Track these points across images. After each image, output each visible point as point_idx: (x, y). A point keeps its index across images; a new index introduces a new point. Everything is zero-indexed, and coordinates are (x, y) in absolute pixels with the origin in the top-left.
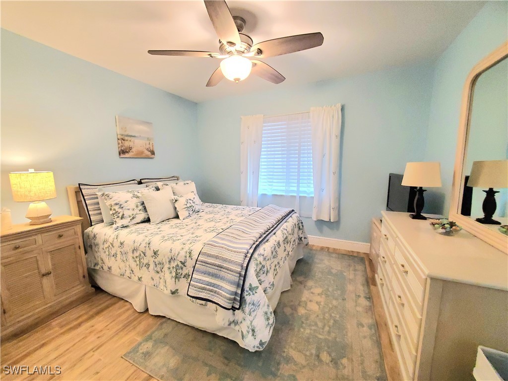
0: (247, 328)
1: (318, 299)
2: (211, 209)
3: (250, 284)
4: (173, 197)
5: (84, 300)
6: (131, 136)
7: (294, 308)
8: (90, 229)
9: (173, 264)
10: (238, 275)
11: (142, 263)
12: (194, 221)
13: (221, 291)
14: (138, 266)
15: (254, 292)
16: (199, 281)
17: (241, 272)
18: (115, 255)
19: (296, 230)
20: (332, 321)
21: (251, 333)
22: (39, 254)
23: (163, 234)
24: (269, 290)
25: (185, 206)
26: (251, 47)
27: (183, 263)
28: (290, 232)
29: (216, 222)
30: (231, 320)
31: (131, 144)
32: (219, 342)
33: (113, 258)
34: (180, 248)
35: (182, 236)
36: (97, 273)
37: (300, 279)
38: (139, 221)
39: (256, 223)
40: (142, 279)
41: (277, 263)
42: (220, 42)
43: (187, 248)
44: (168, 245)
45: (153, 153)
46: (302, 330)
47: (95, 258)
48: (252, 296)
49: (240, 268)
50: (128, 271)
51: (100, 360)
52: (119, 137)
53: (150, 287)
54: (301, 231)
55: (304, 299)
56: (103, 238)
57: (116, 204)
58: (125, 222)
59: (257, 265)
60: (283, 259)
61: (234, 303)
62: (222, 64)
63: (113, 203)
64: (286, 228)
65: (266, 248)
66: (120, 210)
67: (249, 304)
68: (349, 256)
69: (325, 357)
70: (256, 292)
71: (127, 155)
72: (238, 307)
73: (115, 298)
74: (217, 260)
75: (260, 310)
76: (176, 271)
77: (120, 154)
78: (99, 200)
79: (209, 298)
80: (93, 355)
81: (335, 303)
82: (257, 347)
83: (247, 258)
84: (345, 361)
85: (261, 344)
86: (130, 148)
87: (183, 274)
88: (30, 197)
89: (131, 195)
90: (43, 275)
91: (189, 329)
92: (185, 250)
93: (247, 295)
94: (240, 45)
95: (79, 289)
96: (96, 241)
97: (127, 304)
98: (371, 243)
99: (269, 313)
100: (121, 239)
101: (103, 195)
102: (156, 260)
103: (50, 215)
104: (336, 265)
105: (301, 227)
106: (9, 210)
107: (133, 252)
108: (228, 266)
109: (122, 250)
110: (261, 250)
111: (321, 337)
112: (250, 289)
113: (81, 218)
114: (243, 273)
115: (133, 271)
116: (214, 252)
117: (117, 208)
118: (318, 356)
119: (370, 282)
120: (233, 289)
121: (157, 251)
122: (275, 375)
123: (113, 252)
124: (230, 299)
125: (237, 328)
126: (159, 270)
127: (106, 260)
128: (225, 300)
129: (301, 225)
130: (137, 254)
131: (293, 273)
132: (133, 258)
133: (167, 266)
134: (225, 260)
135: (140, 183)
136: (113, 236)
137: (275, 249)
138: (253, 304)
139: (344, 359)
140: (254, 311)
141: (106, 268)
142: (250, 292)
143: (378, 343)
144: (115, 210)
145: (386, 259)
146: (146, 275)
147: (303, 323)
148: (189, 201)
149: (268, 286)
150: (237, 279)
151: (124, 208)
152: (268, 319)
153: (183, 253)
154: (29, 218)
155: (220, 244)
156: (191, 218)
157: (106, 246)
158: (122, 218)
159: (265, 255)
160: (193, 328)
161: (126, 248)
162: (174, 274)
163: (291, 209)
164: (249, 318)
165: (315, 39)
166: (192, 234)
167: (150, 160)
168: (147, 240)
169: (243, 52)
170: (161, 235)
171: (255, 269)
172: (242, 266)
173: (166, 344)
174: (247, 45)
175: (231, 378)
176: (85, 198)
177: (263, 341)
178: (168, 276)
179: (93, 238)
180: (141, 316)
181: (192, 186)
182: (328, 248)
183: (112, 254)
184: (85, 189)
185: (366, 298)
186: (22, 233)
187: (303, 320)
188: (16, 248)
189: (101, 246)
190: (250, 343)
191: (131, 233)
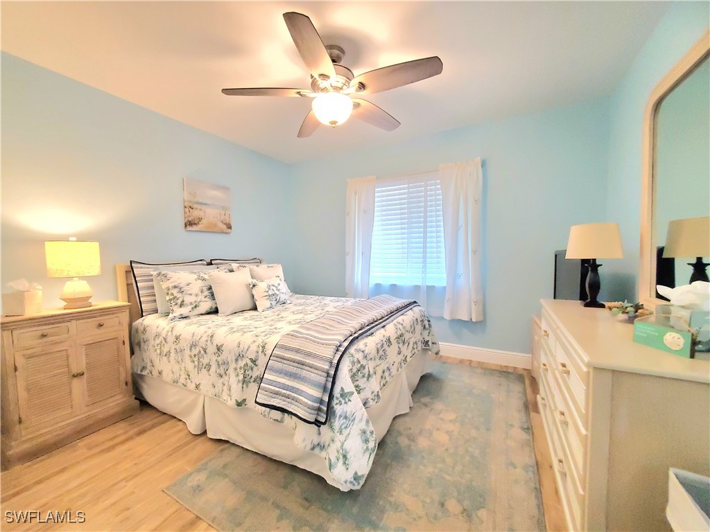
0: (336, 452)
1: (450, 427)
2: (302, 301)
3: (342, 388)
4: (250, 281)
5: (124, 416)
6: (201, 204)
7: (412, 439)
8: (140, 320)
9: (241, 363)
10: (326, 375)
11: (201, 364)
12: (277, 313)
13: (301, 398)
14: (196, 369)
15: (347, 400)
16: (272, 383)
17: (328, 370)
18: (168, 354)
19: (419, 328)
20: (468, 458)
21: (341, 461)
22: (71, 346)
23: (232, 325)
24: (371, 403)
25: (266, 294)
26: (350, 80)
27: (254, 361)
28: (408, 328)
29: (305, 314)
30: (316, 443)
31: (200, 214)
32: (299, 478)
33: (165, 359)
34: (251, 340)
35: (256, 328)
36: (144, 382)
37: (426, 400)
38: (204, 312)
39: (358, 314)
40: (201, 387)
41: (385, 368)
42: (312, 77)
43: (260, 341)
44: (237, 337)
45: (230, 227)
46: (422, 467)
47: (143, 360)
48: (344, 406)
49: (328, 364)
50: (184, 376)
51: (133, 493)
52: (186, 204)
53: (210, 397)
54: (426, 332)
55: (428, 426)
56: (154, 331)
57: (175, 287)
58: (185, 311)
59: (353, 363)
60: (396, 364)
61: (318, 414)
62: (314, 104)
63: (171, 285)
64: (401, 322)
65: (369, 344)
66: (179, 295)
67: (340, 416)
68: (500, 372)
69: (453, 505)
70: (350, 400)
71: (194, 228)
72: (323, 420)
73: (165, 416)
74: (298, 355)
75: (355, 426)
76: (245, 372)
77: (186, 226)
78: (154, 283)
79: (284, 407)
80: (126, 486)
81: (474, 433)
82: (351, 482)
83: (338, 352)
84: (482, 513)
85: (356, 478)
86: (200, 219)
87: (254, 377)
88: (67, 272)
89: (195, 276)
90: (74, 376)
91: (259, 459)
92: (257, 344)
93: (337, 404)
94: (336, 79)
95: (119, 399)
96: (145, 337)
97: (180, 423)
98: (532, 354)
99: (368, 432)
100: (176, 332)
101: (159, 274)
102: (219, 359)
103: (91, 297)
104: (481, 384)
105: (427, 326)
106: (40, 288)
107: (191, 349)
108: (312, 363)
109: (177, 347)
110: (360, 344)
111: (448, 477)
112: (342, 396)
113: (129, 304)
114: (332, 373)
115: (189, 376)
116: (295, 344)
117: (175, 292)
118: (442, 505)
119: (530, 407)
120: (317, 393)
121: (222, 346)
122: (375, 526)
123: (165, 350)
124: (313, 408)
125: (323, 454)
126: (222, 372)
127: (156, 362)
128: (306, 408)
129: (426, 323)
130: (195, 351)
131: (415, 392)
132: (191, 357)
133: (233, 365)
134: (309, 354)
135: (210, 264)
136: (168, 328)
137: (382, 346)
138: (346, 417)
139: (483, 510)
140: (346, 427)
141: (155, 373)
142: (341, 399)
143: (538, 491)
144: (172, 294)
145: (547, 367)
146: (205, 380)
147: (423, 457)
148: (272, 287)
149: (369, 396)
150: (322, 380)
151: (184, 293)
152: (366, 441)
153: (254, 348)
154: (64, 300)
155: (304, 334)
156: (273, 310)
157: (158, 341)
158: (181, 305)
159: (366, 352)
160: (264, 457)
161: (184, 344)
162: (241, 377)
163: (413, 300)
164: (339, 438)
165: (432, 65)
166: (271, 326)
167: (226, 235)
168: (210, 332)
169: (341, 88)
170: (228, 327)
171: (349, 368)
172: (331, 363)
173: (226, 476)
174: (345, 78)
175: (311, 527)
176: (137, 279)
177: (360, 474)
178: (234, 380)
179: (143, 332)
180: (197, 439)
181: (279, 270)
182: (471, 362)
183: (165, 353)
184: (137, 268)
185: (523, 429)
186: (52, 316)
187: (425, 455)
188: (44, 336)
189: (152, 342)
190: (340, 478)
191: (190, 324)
